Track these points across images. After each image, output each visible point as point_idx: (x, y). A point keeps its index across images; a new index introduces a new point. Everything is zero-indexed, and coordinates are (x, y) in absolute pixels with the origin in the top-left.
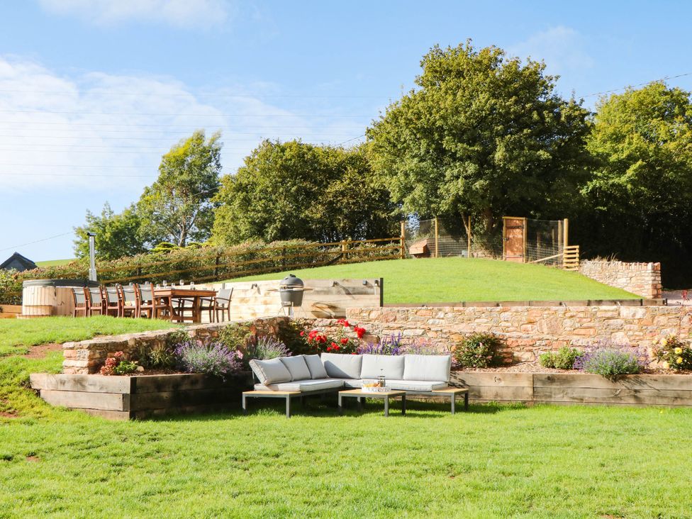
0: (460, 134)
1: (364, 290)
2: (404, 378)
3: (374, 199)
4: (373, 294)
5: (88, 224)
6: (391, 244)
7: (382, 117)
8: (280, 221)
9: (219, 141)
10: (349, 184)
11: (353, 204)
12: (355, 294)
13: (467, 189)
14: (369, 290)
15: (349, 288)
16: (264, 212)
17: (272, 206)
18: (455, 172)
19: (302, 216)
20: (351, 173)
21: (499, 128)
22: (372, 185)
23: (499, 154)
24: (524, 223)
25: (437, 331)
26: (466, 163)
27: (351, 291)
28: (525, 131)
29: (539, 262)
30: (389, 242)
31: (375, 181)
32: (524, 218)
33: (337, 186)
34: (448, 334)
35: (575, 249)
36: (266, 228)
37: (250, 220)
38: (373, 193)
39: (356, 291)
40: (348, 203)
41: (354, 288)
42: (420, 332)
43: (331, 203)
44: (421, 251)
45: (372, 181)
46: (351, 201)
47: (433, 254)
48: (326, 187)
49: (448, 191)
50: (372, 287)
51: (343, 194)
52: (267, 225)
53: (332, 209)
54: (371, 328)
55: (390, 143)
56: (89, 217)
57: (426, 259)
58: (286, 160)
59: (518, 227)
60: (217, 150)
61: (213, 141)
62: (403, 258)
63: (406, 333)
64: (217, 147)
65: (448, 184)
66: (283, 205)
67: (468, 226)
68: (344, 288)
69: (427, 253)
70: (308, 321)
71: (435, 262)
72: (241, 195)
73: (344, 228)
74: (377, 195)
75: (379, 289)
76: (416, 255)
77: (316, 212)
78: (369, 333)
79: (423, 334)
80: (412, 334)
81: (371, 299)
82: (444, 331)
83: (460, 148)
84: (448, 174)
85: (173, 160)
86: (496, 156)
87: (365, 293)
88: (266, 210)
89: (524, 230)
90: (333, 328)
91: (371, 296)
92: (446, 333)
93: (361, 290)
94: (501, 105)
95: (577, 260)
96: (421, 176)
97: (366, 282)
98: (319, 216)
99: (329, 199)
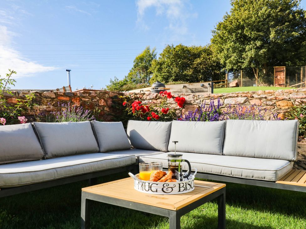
0: (253, 27)
1: (201, 90)
2: (224, 152)
3: (214, 66)
4: (207, 91)
5: (110, 84)
6: (221, 83)
7: (215, 28)
8: (174, 76)
9: (156, 51)
10: (203, 60)
11: (205, 68)
12: (196, 92)
13: (257, 55)
15: (193, 89)
16: (168, 73)
17: (171, 70)
18: (251, 46)
19: (184, 74)
20: (204, 55)
21: (272, 23)
22: (213, 59)
23: (272, 35)
24: (285, 69)
25: (260, 99)
26: (256, 41)
27: (194, 90)
28: (286, 24)
30: (220, 82)
31: (214, 57)
32: (285, 67)
33: (199, 61)
34: (274, 101)
36: (169, 79)
37: (162, 76)
38: (213, 63)
39: (197, 91)
40: (203, 68)
41: (196, 89)
42: (241, 100)
43: (196, 68)
44: (235, 85)
45: (212, 57)
46: (204, 67)
47: (240, 86)
48: (194, 61)
49: (247, 55)
50: (206, 88)
51: (200, 64)
52: (169, 78)
53: (196, 71)
54: (192, 99)
55: (220, 37)
56: (111, 81)
57: (237, 88)
58: (177, 52)
59: (281, 71)
60: (155, 55)
61: (153, 52)
62: (227, 87)
63: (227, 101)
64: (155, 54)
65: (247, 53)
66: (175, 70)
67: (256, 74)
68: (190, 89)
69: (237, 85)
70: (138, 96)
71: (241, 89)
72: (158, 67)
73: (201, 78)
74: (215, 64)
75: (211, 89)
76: (232, 87)
77: (189, 72)
78: (190, 104)
79: (245, 102)
80: (234, 103)
82: (269, 98)
83: (253, 34)
84: (247, 48)
85: (138, 58)
86: (271, 36)
87: (202, 92)
88: (168, 71)
89: (285, 72)
90: (159, 101)
91: (206, 93)
92: (271, 100)
93: (200, 90)
94: (273, 12)
96: (234, 49)
97: (203, 85)
98: (191, 73)
99: (195, 66)
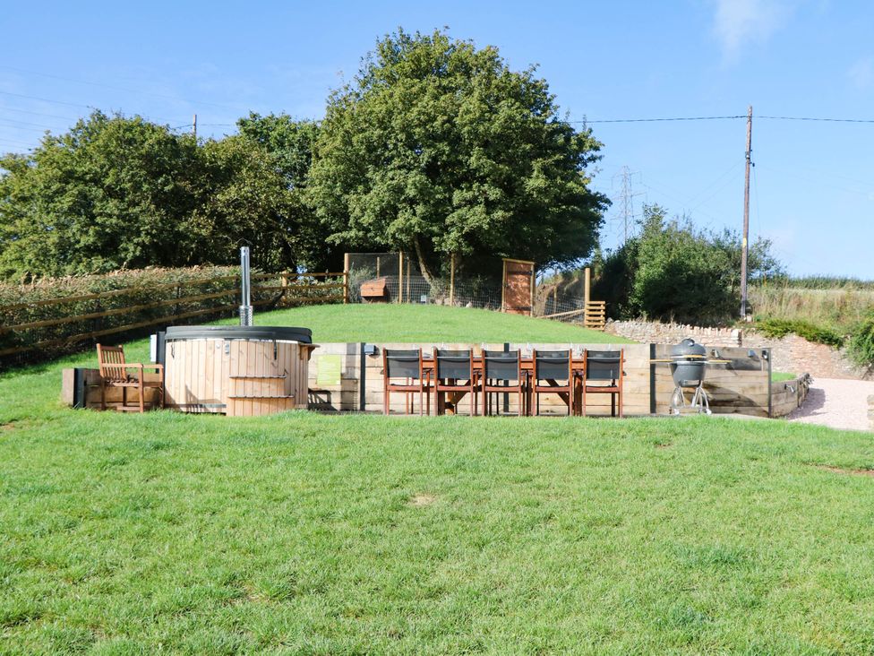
1: (749, 365)
4: (759, 369)
12: (737, 369)
14: (756, 364)
15: (731, 360)
18: (469, 195)
24: (532, 269)
27: (733, 364)
29: (552, 318)
32: (532, 263)
35: (600, 305)
39: (739, 365)
41: (737, 361)
44: (380, 293)
47: (394, 299)
50: (757, 360)
57: (384, 304)
59: (524, 273)
62: (348, 301)
69: (387, 296)
71: (397, 308)
76: (368, 298)
81: (757, 377)
87: (751, 368)
89: (532, 277)
91: (759, 372)
93: (745, 364)
95: (602, 318)
